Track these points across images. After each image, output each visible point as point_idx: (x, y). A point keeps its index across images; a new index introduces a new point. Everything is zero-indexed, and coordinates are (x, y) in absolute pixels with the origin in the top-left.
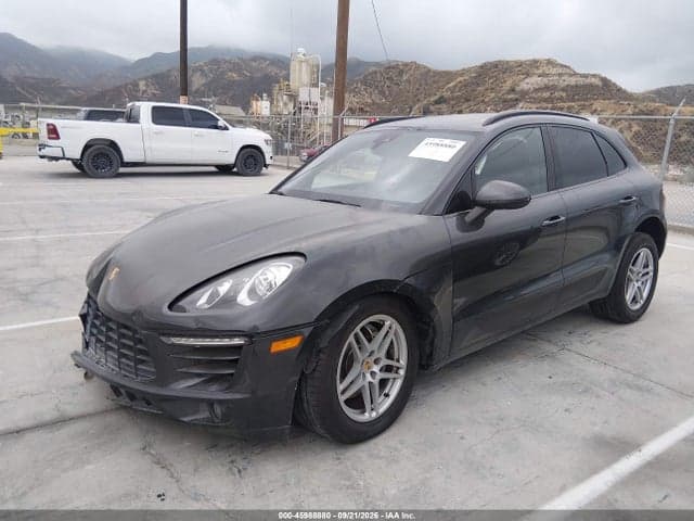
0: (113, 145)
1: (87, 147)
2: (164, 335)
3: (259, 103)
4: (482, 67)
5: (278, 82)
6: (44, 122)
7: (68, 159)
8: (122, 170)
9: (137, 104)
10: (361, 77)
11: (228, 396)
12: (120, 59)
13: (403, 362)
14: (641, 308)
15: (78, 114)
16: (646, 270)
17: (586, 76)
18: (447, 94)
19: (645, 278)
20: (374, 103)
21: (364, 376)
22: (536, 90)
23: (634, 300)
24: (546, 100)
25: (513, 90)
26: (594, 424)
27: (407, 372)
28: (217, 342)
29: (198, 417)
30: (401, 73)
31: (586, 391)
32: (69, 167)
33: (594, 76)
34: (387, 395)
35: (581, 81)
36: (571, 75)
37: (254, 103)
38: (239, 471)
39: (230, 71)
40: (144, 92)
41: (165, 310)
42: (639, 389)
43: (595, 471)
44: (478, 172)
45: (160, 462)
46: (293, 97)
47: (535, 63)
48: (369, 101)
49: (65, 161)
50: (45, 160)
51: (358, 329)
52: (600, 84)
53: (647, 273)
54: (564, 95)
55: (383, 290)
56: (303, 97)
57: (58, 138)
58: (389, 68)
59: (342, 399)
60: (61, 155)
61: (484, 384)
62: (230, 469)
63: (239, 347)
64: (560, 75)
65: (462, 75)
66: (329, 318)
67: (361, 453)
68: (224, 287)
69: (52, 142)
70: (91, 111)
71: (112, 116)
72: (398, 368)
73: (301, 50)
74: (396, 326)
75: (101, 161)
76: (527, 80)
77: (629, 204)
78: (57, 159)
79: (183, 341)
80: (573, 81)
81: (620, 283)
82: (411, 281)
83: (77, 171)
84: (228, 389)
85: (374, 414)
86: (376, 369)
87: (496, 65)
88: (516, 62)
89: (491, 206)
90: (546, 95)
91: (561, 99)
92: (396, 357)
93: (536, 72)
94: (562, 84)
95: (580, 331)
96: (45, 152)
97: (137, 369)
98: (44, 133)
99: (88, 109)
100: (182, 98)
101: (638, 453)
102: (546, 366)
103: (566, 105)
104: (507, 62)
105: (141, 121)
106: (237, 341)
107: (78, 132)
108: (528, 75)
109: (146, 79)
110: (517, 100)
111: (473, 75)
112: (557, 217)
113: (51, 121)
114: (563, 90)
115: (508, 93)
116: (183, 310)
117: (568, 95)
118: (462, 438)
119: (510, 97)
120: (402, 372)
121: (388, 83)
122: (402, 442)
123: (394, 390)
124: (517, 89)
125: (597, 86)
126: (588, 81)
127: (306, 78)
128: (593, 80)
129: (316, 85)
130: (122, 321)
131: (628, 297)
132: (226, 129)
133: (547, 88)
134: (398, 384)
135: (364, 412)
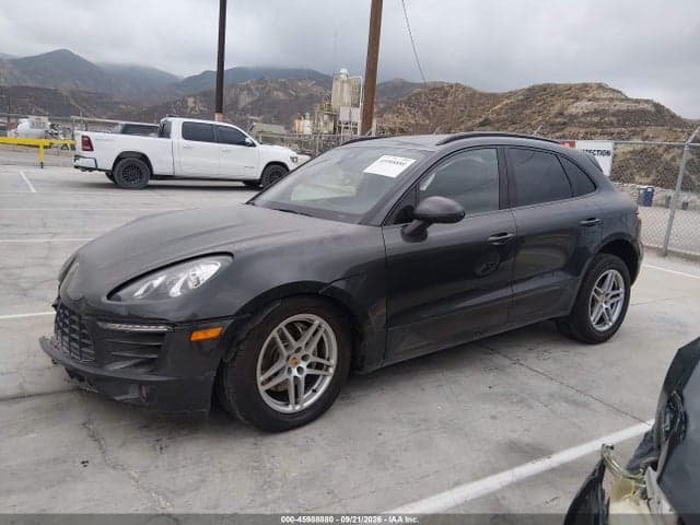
0: (144, 158)
1: (119, 159)
2: (101, 320)
3: (302, 123)
4: (529, 90)
5: (320, 102)
6: (80, 133)
7: (100, 170)
8: (151, 182)
9: (170, 119)
10: (406, 98)
11: (154, 378)
12: (172, 77)
13: (333, 361)
14: (610, 329)
15: (116, 128)
16: (616, 292)
17: (637, 101)
18: (492, 117)
19: (616, 300)
20: (417, 124)
21: (290, 371)
22: (585, 115)
23: (602, 321)
24: (596, 125)
25: (561, 114)
26: (513, 431)
27: (336, 371)
28: (145, 329)
29: (128, 396)
30: (446, 94)
31: (521, 401)
32: (102, 177)
33: (647, 101)
34: (315, 391)
35: (633, 106)
36: (622, 100)
37: (297, 122)
38: (161, 449)
39: (277, 90)
40: (192, 109)
41: (104, 299)
42: (576, 403)
43: (495, 471)
44: (424, 188)
45: (94, 437)
46: (334, 117)
47: (585, 87)
48: (413, 122)
49: (97, 172)
50: (79, 171)
51: (282, 325)
52: (653, 110)
53: (618, 295)
54: (614, 119)
55: (307, 290)
56: (344, 117)
57: (92, 149)
58: (434, 89)
59: (262, 389)
60: (94, 166)
61: (423, 390)
62: (154, 446)
63: (162, 334)
64: (611, 100)
65: (508, 98)
66: (251, 313)
67: (279, 441)
68: (158, 281)
69: (86, 154)
70: (127, 125)
71: (145, 131)
72: (328, 366)
73: (344, 71)
74: (325, 326)
75: (132, 172)
76: (576, 105)
77: (593, 225)
78: (91, 169)
79: (117, 326)
80: (624, 106)
81: (583, 302)
82: (340, 285)
83: (110, 181)
84: (152, 372)
85: (298, 408)
86: (303, 365)
87: (544, 88)
88: (565, 85)
89: (429, 220)
90: (596, 119)
91: (612, 124)
92: (327, 356)
93: (585, 95)
94: (613, 109)
95: (541, 348)
96: (80, 162)
97: (81, 352)
98: (79, 144)
99: (124, 123)
100: (217, 116)
101: (547, 460)
102: (491, 377)
103: (617, 130)
104: (556, 85)
105: (172, 135)
106: (162, 328)
107: (110, 145)
108: (577, 99)
109: (195, 96)
110: (564, 124)
111: (521, 97)
112: (505, 234)
113: (85, 133)
114: (614, 115)
115: (556, 117)
116: (119, 299)
117: (619, 121)
118: (380, 434)
119: (558, 120)
120: (331, 370)
121: (432, 104)
122: (321, 435)
123: (322, 386)
124: (565, 113)
125: (650, 112)
126: (641, 106)
127: (347, 98)
128: (646, 105)
129: (357, 106)
130: (72, 308)
131: (593, 318)
132: (253, 145)
133: (596, 112)
134: (328, 380)
135: (287, 405)
